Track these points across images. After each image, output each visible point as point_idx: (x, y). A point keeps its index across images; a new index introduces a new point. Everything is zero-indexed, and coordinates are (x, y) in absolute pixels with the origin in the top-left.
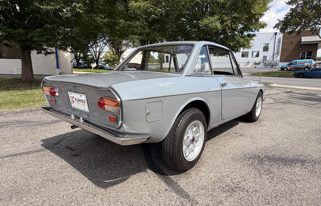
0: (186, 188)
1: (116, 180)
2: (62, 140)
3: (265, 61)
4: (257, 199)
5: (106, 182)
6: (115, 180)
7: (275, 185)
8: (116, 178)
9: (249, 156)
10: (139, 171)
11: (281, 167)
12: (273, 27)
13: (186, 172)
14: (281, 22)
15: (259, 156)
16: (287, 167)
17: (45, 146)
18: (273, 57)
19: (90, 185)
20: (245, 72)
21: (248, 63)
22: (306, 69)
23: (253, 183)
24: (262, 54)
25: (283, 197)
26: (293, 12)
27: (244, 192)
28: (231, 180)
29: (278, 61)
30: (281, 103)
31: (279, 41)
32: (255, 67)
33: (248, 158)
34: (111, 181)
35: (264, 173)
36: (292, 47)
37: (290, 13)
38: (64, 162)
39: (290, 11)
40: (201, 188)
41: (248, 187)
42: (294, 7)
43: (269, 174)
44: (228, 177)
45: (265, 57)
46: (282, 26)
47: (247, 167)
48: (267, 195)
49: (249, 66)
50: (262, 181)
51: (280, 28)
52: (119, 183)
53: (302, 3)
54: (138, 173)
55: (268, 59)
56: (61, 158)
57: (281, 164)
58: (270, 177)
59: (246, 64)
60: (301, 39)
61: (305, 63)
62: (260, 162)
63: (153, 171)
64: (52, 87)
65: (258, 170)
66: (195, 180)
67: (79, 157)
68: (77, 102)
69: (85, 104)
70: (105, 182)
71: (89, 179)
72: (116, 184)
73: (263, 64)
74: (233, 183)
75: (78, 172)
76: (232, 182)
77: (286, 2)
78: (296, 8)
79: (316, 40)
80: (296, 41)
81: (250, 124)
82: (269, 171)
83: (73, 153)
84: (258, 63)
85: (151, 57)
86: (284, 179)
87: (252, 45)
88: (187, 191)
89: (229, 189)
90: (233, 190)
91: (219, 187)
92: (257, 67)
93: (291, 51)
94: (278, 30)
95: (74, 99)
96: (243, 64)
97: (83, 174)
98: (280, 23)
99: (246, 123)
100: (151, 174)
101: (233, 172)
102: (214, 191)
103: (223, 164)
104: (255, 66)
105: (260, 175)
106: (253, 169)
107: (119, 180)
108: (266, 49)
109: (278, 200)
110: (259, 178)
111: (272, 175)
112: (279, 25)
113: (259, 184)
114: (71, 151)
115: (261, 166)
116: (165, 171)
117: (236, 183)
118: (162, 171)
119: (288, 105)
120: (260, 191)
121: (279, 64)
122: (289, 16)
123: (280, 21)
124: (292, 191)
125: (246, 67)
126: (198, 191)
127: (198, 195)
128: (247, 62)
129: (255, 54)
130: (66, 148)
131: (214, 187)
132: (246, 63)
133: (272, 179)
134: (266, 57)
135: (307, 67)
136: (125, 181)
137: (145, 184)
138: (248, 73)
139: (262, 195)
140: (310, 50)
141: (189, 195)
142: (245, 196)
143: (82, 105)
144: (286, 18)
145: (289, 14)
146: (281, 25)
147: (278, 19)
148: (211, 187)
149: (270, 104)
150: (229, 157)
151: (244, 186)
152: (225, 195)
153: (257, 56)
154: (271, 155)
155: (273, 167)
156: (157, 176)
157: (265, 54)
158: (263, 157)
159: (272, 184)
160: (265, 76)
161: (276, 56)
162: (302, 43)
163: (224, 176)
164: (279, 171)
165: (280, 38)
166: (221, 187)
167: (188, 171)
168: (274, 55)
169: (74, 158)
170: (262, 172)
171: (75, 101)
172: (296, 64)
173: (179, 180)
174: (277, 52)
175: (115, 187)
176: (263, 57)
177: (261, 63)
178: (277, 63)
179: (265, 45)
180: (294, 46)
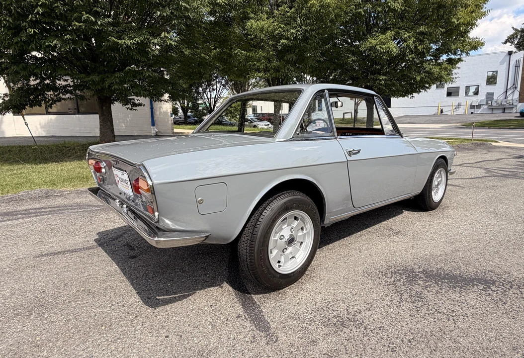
0: (269, 316)
1: (174, 296)
2: (124, 233)
3: (490, 102)
4: (377, 341)
5: (159, 299)
6: (172, 296)
7: (418, 321)
9: (395, 269)
10: (212, 285)
11: (444, 291)
12: (504, 42)
13: (281, 291)
15: (412, 270)
16: (455, 291)
17: (99, 241)
18: (505, 93)
19: (136, 302)
20: (451, 122)
21: (458, 105)
23: (382, 314)
24: (485, 89)
25: (423, 341)
27: (359, 328)
28: (348, 307)
30: (498, 176)
31: (516, 66)
32: (472, 113)
33: (392, 273)
34: (167, 297)
35: (409, 300)
38: (115, 266)
40: (293, 317)
41: (369, 321)
43: (416, 300)
44: (344, 302)
45: (490, 96)
46: (520, 39)
47: (383, 288)
48: (396, 336)
49: (461, 111)
50: (398, 313)
51: (516, 42)
52: (175, 301)
54: (209, 287)
55: (495, 98)
56: (113, 260)
57: (445, 286)
58: (416, 306)
59: (454, 108)
62: (410, 280)
63: (231, 286)
64: (97, 161)
65: (400, 293)
66: (289, 303)
67: (137, 259)
69: (128, 185)
71: (138, 293)
72: (171, 303)
73: (486, 107)
74: (348, 313)
75: (127, 282)
76: (347, 310)
81: (422, 213)
82: (418, 297)
83: (132, 253)
84: (477, 106)
86: (440, 311)
87: (455, 76)
88: (269, 321)
89: (337, 321)
90: (342, 324)
91: (322, 318)
92: (475, 113)
95: (118, 179)
96: (450, 108)
97: (133, 284)
99: (416, 213)
100: (227, 290)
101: (356, 294)
102: (311, 324)
103: (346, 280)
104: (472, 110)
105: (400, 302)
106: (393, 291)
107: (178, 296)
108: (492, 80)
109: (412, 346)
110: (395, 307)
111: (420, 303)
112: (514, 38)
113: (391, 317)
114: (130, 251)
115: (408, 287)
116: (249, 287)
117: (353, 313)
118: (245, 287)
119: (509, 181)
120: (388, 328)
121: (516, 106)
123: (516, 30)
124: (445, 334)
125: (455, 113)
126: (287, 322)
127: (284, 327)
129: (473, 90)
130: (124, 246)
131: (315, 317)
133: (418, 310)
134: (492, 94)
136: (186, 298)
137: (211, 306)
138: (458, 123)
139: (388, 336)
141: (270, 327)
142: (358, 336)
143: (125, 187)
146: (519, 37)
147: (513, 28)
148: (309, 317)
149: (477, 178)
150: (361, 268)
151: (364, 319)
152: (326, 330)
153: (476, 93)
154: (434, 269)
155: (429, 289)
156: (234, 294)
157: (491, 89)
158: (419, 272)
159: (414, 319)
160: (489, 128)
161: (511, 91)
163: (337, 301)
164: (436, 297)
166: (326, 318)
167: (284, 290)
168: (506, 91)
169: (130, 261)
170: (405, 297)
171: (119, 182)
173: (265, 303)
174: (514, 84)
175: (168, 307)
176: (487, 95)
177: (483, 105)
178: (513, 104)
179: (490, 74)
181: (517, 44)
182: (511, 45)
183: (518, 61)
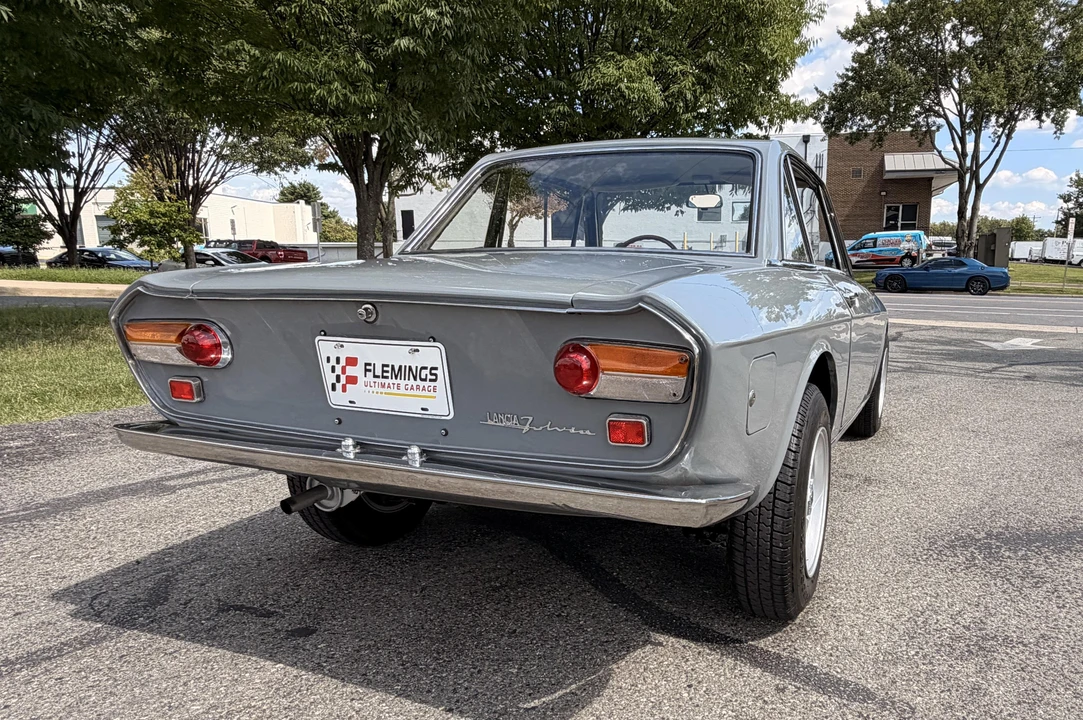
5: (534, 708)
8: (559, 684)
14: (826, 97)
21: (721, 242)
22: (907, 263)
26: (861, 68)
29: (815, 238)
31: (817, 167)
36: (857, 187)
37: (853, 69)
39: (853, 61)
42: (863, 48)
46: (828, 113)
51: (823, 119)
53: (887, 38)
59: (713, 245)
60: (883, 160)
61: (899, 243)
64: (193, 324)
67: (323, 634)
68: (381, 380)
69: (433, 384)
70: (527, 710)
75: (378, 695)
77: (839, 32)
78: (869, 52)
79: (927, 168)
80: (868, 168)
83: (281, 624)
93: (856, 201)
94: (819, 125)
95: (356, 371)
98: (823, 101)
112: (818, 110)
114: (264, 620)
122: (849, 78)
123: (821, 93)
128: (718, 239)
130: (222, 610)
132: (715, 245)
135: (908, 255)
140: (912, 201)
143: (409, 392)
144: (841, 85)
145: (850, 74)
146: (827, 109)
162: (887, 176)
165: (821, 156)
169: (304, 643)
171: (361, 379)
172: (875, 246)
180: (863, 184)
183: (819, 158)
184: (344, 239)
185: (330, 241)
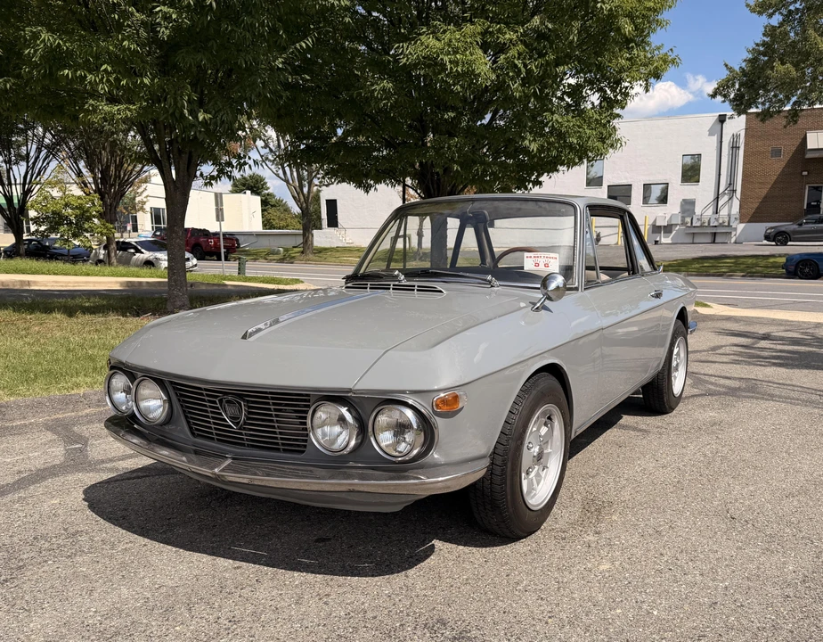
3: (688, 220)
12: (711, 93)
14: (737, 73)
18: (715, 202)
24: (678, 192)
26: (773, 41)
29: (732, 219)
31: (733, 147)
32: (655, 242)
36: (777, 166)
37: (764, 44)
39: (764, 35)
42: (776, 20)
45: (688, 206)
46: (739, 90)
51: (732, 96)
55: (698, 210)
60: (805, 138)
73: (681, 230)
77: (748, 5)
78: (781, 25)
80: (789, 148)
84: (664, 226)
85: (272, 206)
92: (662, 241)
93: (775, 182)
94: (727, 103)
96: (614, 231)
98: (733, 77)
104: (655, 237)
108: (691, 173)
112: (728, 87)
121: (736, 229)
122: (760, 53)
123: (731, 70)
129: (656, 192)
134: (692, 203)
144: (749, 61)
145: (761, 49)
146: (737, 86)
147: (726, 65)
153: (663, 199)
157: (689, 191)
161: (725, 198)
162: (809, 156)
165: (738, 136)
168: (718, 198)
174: (730, 184)
176: (682, 206)
177: (676, 225)
178: (729, 226)
179: (689, 161)
180: (783, 164)
181: (734, 100)
182: (724, 101)
183: (735, 137)
184: (286, 227)
185: (274, 228)
